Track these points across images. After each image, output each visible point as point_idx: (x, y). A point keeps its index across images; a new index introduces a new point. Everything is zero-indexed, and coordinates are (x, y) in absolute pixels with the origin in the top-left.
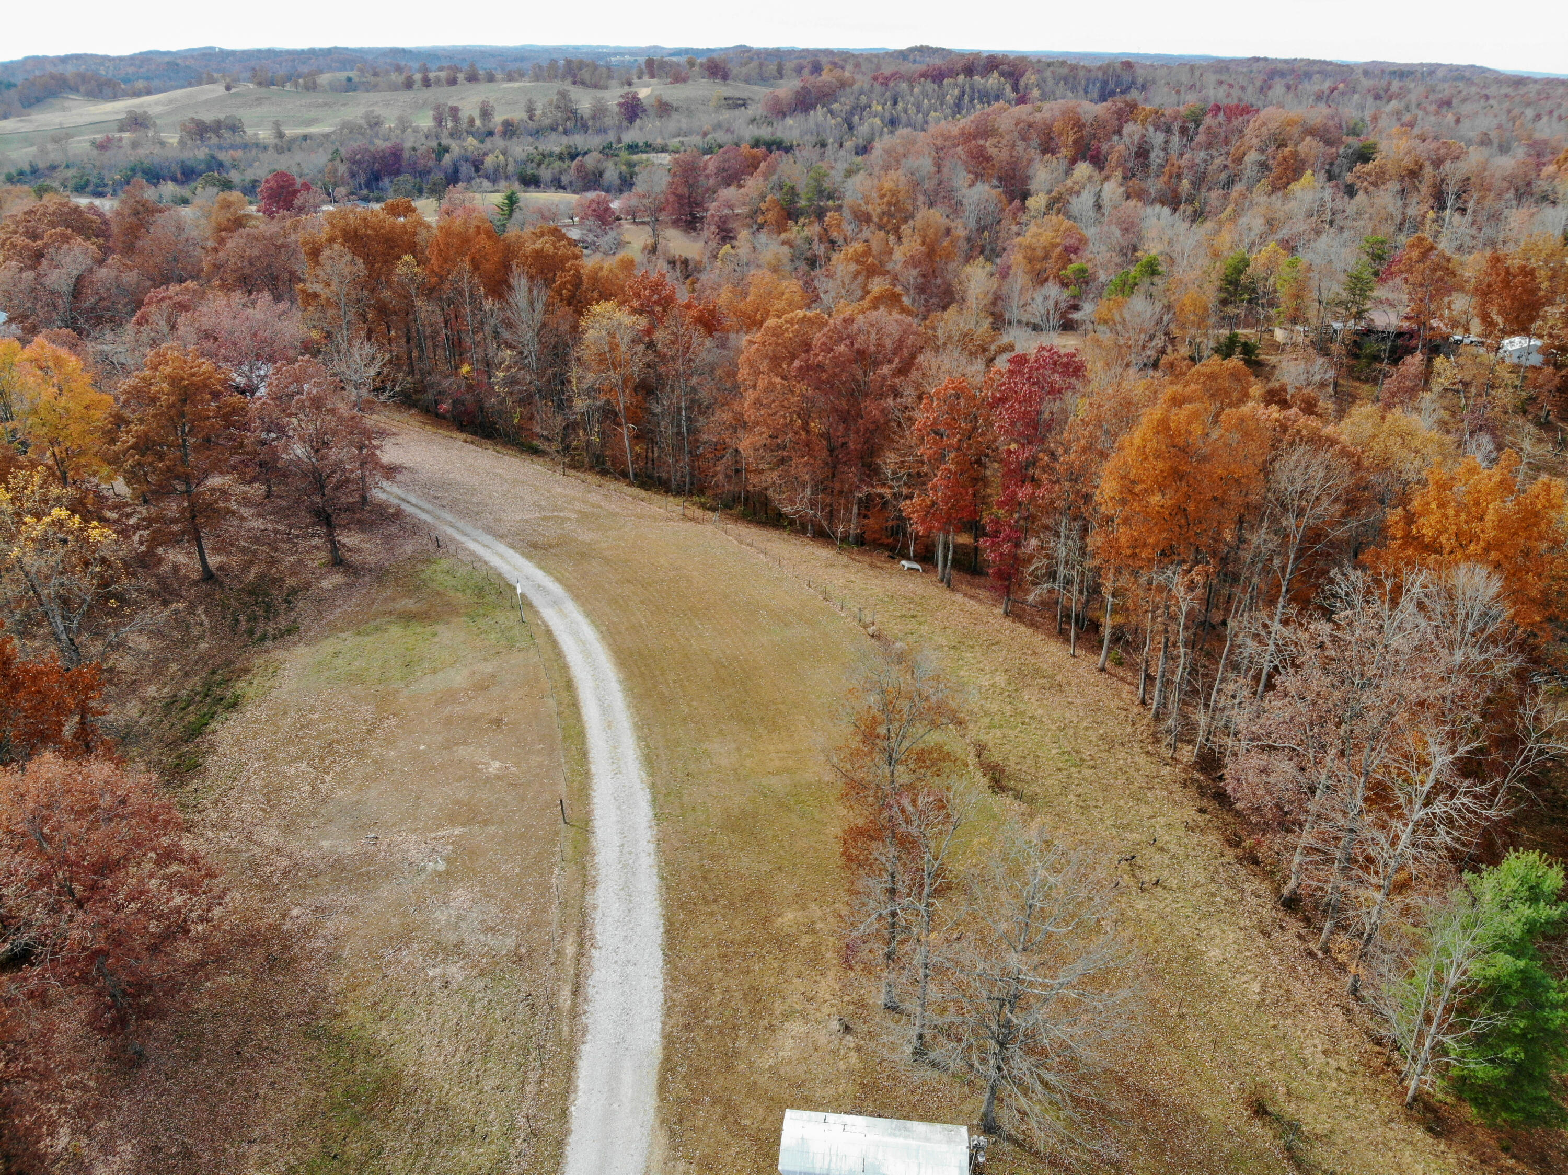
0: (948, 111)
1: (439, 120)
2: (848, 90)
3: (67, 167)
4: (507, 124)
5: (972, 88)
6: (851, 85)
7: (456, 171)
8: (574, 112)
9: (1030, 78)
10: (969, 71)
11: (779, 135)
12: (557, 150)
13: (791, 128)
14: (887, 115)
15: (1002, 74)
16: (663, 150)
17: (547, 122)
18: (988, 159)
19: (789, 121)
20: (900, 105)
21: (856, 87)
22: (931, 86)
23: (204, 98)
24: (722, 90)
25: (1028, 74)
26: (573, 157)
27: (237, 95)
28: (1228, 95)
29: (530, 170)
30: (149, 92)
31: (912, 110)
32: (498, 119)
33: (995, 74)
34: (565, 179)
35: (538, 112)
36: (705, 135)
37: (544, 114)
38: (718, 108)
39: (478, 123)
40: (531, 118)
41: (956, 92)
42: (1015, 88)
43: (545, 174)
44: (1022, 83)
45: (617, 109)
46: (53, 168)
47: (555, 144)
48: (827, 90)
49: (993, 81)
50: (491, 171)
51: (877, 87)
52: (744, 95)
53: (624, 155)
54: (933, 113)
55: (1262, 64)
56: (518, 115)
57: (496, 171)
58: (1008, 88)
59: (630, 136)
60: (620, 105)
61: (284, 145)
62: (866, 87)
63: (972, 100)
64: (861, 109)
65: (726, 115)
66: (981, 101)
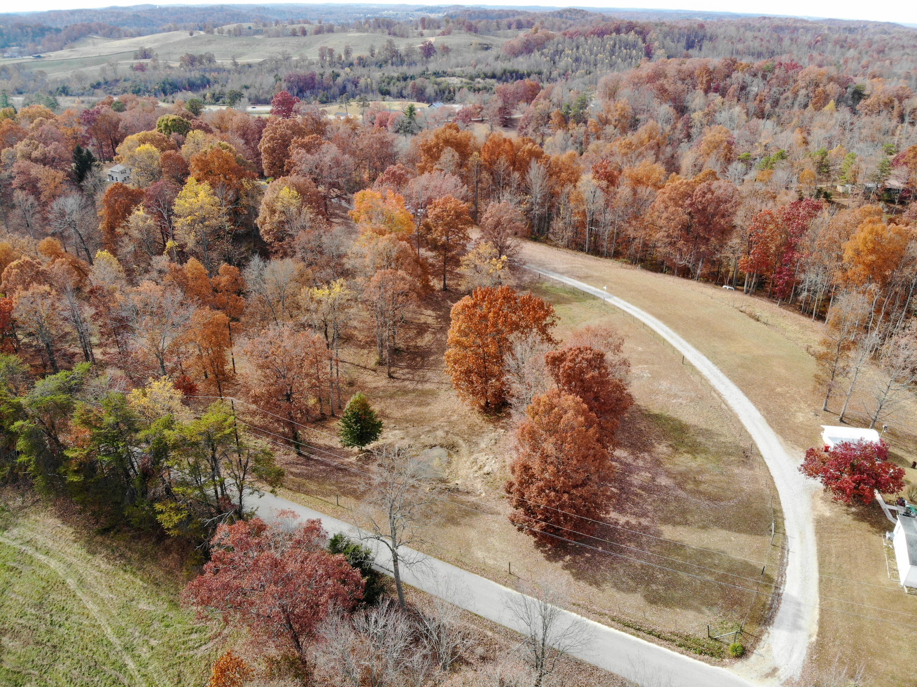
0: (608, 54)
1: (322, 56)
2: (551, 41)
3: (125, 80)
4: (360, 59)
5: (620, 41)
6: (553, 39)
7: (345, 87)
8: (396, 52)
9: (652, 35)
10: (618, 31)
11: (516, 67)
12: (396, 75)
13: (522, 63)
14: (574, 56)
15: (636, 32)
16: (453, 75)
17: (382, 58)
18: (666, 91)
19: (520, 59)
20: (581, 50)
21: (555, 39)
22: (596, 39)
23: (178, 39)
24: (475, 40)
25: (651, 33)
26: (405, 79)
27: (196, 38)
28: (761, 46)
29: (384, 87)
30: (140, 34)
31: (588, 53)
32: (355, 55)
33: (633, 33)
34: (405, 93)
35: (377, 51)
36: (475, 66)
37: (379, 53)
38: (476, 50)
39: (343, 57)
40: (372, 55)
41: (612, 42)
42: (644, 41)
43: (394, 89)
44: (648, 38)
45: (419, 50)
46: (117, 81)
47: (394, 72)
48: (539, 41)
49: (632, 36)
50: (363, 87)
51: (568, 40)
52: (488, 42)
53: (433, 78)
54: (599, 55)
55: (767, 21)
56: (366, 54)
57: (366, 87)
58: (640, 41)
59: (432, 67)
60: (421, 48)
61: (240, 69)
62: (561, 40)
63: (620, 48)
64: (559, 52)
65: (482, 54)
66: (626, 49)
